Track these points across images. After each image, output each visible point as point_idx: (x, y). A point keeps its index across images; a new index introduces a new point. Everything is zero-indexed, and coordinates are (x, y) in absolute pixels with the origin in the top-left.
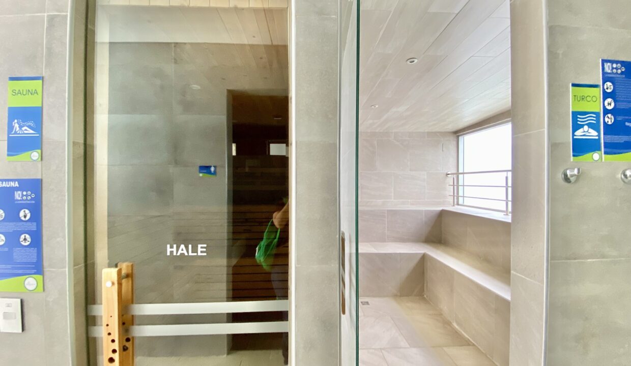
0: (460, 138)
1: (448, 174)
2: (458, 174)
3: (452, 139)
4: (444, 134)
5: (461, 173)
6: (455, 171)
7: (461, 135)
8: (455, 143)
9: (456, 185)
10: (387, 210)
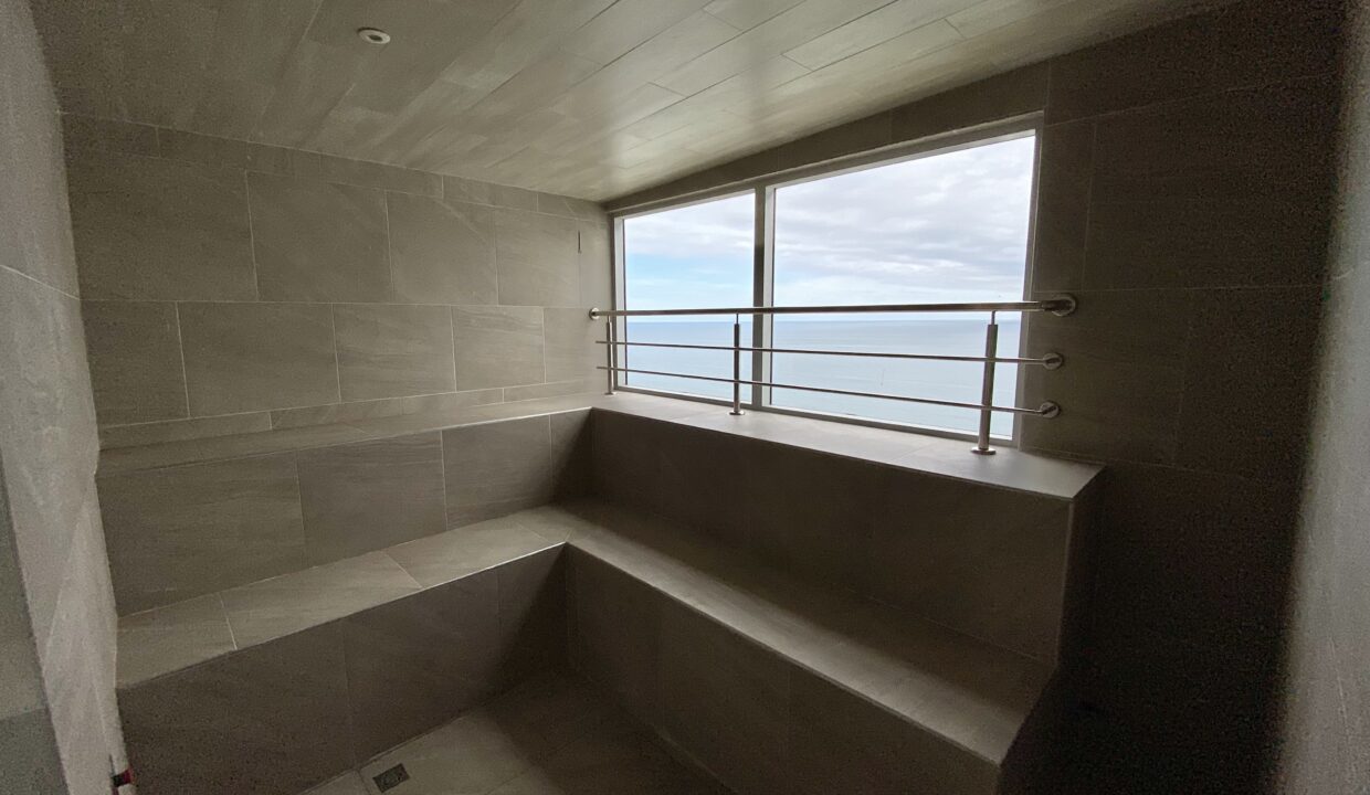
0: (617, 221)
1: (594, 314)
2: (613, 314)
3: (599, 220)
4: (581, 205)
5: (621, 313)
6: (607, 308)
7: (619, 215)
8: (605, 233)
9: (611, 342)
10: (444, 431)
